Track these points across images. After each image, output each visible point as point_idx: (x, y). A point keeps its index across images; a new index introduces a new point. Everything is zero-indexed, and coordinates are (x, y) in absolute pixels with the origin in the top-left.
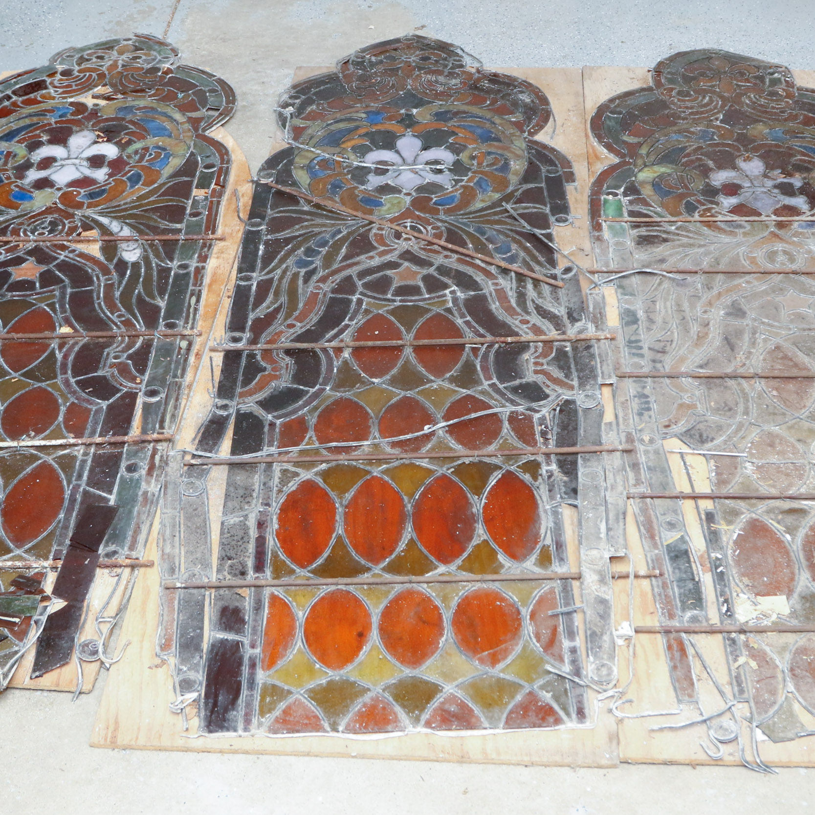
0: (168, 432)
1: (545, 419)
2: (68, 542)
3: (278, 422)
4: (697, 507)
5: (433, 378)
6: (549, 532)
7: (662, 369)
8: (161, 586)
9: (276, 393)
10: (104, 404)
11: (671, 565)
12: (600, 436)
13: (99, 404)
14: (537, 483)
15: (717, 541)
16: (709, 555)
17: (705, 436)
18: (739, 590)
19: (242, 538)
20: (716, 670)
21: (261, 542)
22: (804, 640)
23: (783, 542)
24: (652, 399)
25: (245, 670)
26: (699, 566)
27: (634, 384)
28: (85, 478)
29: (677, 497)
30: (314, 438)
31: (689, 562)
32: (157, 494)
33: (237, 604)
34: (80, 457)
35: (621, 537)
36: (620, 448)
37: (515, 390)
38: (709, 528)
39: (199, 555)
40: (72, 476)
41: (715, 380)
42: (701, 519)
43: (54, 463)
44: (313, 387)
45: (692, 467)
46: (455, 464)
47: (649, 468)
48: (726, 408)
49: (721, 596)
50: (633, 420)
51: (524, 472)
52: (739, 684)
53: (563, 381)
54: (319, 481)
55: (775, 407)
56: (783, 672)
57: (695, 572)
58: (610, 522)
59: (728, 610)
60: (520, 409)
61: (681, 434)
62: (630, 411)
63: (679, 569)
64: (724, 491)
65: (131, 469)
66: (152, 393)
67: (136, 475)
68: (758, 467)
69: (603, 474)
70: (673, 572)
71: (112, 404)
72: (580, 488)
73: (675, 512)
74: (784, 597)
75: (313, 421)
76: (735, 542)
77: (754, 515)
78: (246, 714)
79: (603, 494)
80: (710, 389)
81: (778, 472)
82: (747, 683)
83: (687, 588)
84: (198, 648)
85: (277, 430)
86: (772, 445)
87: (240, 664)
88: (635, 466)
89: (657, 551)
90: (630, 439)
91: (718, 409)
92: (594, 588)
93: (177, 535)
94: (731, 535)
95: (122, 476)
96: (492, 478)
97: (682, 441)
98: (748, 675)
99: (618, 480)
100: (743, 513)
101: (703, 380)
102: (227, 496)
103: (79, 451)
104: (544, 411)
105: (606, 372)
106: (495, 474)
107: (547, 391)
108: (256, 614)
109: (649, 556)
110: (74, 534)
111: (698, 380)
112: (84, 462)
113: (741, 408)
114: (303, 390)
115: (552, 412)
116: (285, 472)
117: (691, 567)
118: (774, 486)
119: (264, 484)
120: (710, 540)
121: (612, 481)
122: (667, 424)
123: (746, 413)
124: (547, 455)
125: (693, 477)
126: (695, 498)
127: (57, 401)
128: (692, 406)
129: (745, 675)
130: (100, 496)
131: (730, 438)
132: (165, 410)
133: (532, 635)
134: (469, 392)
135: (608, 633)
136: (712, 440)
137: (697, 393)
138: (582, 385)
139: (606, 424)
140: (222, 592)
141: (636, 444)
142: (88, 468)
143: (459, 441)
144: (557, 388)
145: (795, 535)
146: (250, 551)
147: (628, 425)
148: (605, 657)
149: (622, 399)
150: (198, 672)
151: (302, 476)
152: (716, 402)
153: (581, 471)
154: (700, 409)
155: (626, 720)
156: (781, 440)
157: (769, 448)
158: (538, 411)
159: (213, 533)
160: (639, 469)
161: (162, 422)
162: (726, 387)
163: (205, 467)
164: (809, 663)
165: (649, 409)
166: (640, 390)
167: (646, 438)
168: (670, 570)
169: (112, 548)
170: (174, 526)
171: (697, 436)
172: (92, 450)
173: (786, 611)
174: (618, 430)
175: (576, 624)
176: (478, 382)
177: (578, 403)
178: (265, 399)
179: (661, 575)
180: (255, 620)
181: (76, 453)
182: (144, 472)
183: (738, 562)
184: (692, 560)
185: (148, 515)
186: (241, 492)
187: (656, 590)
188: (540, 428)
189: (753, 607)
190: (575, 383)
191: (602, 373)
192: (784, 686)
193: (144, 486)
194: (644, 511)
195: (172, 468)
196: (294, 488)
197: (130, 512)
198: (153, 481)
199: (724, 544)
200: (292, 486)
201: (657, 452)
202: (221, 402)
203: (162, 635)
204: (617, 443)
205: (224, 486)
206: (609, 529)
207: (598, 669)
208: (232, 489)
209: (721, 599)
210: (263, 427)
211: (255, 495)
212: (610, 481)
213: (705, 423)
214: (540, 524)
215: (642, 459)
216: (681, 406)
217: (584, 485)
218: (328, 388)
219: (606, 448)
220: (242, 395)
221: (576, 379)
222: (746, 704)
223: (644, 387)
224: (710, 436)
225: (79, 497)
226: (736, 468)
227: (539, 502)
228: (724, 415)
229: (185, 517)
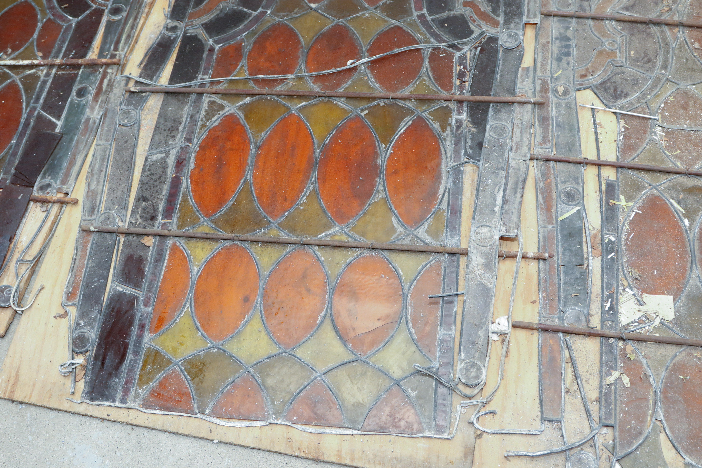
0: (120, 54)
1: (466, 59)
2: (13, 171)
3: (217, 47)
4: (599, 176)
5: (367, 5)
6: (447, 194)
7: (588, 8)
8: (80, 227)
9: (222, 15)
10: (74, 21)
11: (562, 245)
12: (515, 84)
13: (70, 20)
14: (445, 134)
15: (613, 219)
16: (602, 236)
17: (619, 89)
18: (626, 284)
19: (160, 177)
20: (587, 381)
21: (176, 182)
22: (684, 354)
23: (680, 227)
24: (573, 43)
25: (135, 330)
26: (590, 250)
27: (558, 24)
28: (41, 101)
29: (580, 163)
30: (246, 68)
31: (581, 244)
32: (98, 121)
33: (141, 254)
34: (42, 78)
35: (516, 212)
36: (532, 100)
37: (441, 23)
38: (607, 203)
39: (119, 194)
40: (31, 98)
41: (639, 25)
42: (601, 191)
43: (20, 84)
44: (255, 10)
45: (601, 125)
46: (370, 105)
47: (558, 125)
48: (646, 59)
49: (607, 288)
50: (551, 64)
51: (434, 121)
52: (608, 403)
53: (489, 16)
54: (241, 115)
55: (695, 62)
56: (655, 393)
57: (585, 256)
58: (508, 192)
59: (611, 308)
60: (443, 45)
61: (596, 87)
62: (550, 55)
63: (571, 251)
64: (628, 161)
65: (81, 93)
66: (116, 11)
67: (83, 100)
68: (668, 133)
69: (510, 129)
70: (563, 254)
71: (81, 20)
72: (485, 145)
73: (576, 180)
74: (671, 297)
75: (248, 47)
76: (632, 223)
77: (655, 191)
78: (127, 383)
79: (506, 155)
80: (632, 35)
81: (687, 141)
82: (615, 405)
83: (573, 276)
84: (98, 301)
85: (215, 57)
86: (685, 107)
87: (131, 324)
88: (544, 121)
89: (550, 227)
90: (544, 89)
91: (637, 60)
92: (478, 272)
93: (104, 170)
94: (629, 214)
95: (72, 100)
96: (402, 124)
97: (595, 94)
98: (618, 393)
99: (525, 139)
100: (644, 188)
101: (626, 25)
102: (157, 127)
103: (42, 71)
104: (466, 49)
105: (532, 10)
106: (406, 120)
107: (472, 27)
108: (155, 267)
109: (541, 231)
110: (20, 163)
111: (622, 24)
112: (45, 82)
113: (660, 61)
114: (246, 13)
115: (474, 50)
116: (212, 103)
117: (581, 248)
118: (679, 157)
119: (192, 117)
120: (606, 218)
121: (518, 140)
122: (583, 73)
123: (665, 67)
124: (460, 102)
125: (601, 138)
126: (599, 165)
127: (36, 16)
128: (612, 54)
129: (615, 393)
130: (50, 121)
131: (644, 94)
132: (123, 30)
133: (409, 318)
134: (397, 23)
135: (484, 328)
136: (627, 95)
137: (618, 39)
138: (507, 22)
139: (523, 68)
140: (130, 238)
141: (550, 94)
142: (46, 90)
143: (379, 79)
144: (483, 24)
145: (694, 220)
146: (164, 192)
147: (544, 72)
148: (477, 355)
149: (544, 41)
150: (93, 328)
151: (227, 109)
152: (637, 52)
153: (491, 123)
154: (619, 57)
155: (485, 435)
156: (695, 102)
157: (682, 111)
158: (459, 50)
159: (136, 169)
160: (548, 125)
161: (118, 42)
162: (649, 34)
163: (144, 94)
164: (684, 384)
165: (568, 54)
166: (562, 31)
167: (561, 89)
168: (560, 251)
169: (48, 180)
170: (103, 160)
171: (612, 90)
172: (54, 71)
173: (670, 315)
174: (534, 77)
175: (455, 310)
176: (408, 12)
177: (500, 42)
178: (211, 21)
179: (550, 257)
180: (154, 274)
181: (40, 73)
182: (90, 97)
183: (630, 249)
184: (584, 239)
185: (86, 144)
186: (169, 124)
187: (542, 275)
188: (458, 68)
189: (638, 307)
190: (501, 19)
191: (528, 10)
192: (654, 412)
193: (88, 111)
194: (545, 175)
195: (115, 94)
196: (216, 124)
197: (71, 140)
198: (97, 107)
199: (620, 224)
200: (216, 120)
201: (568, 106)
202: (172, 23)
203: (71, 281)
204: (530, 93)
205: (156, 116)
206: (505, 201)
207: (467, 370)
208: (162, 121)
209: (606, 293)
210: (203, 51)
211: (181, 128)
212: (517, 139)
213: (622, 76)
214: (440, 183)
215: (553, 113)
216: (601, 53)
217: (489, 141)
218: (269, 12)
219: (518, 99)
220: (192, 16)
221: (502, 15)
222: (610, 430)
223: (567, 28)
224: (625, 92)
225: (32, 122)
226: (645, 133)
227: (443, 156)
228: (642, 67)
229: (116, 149)
